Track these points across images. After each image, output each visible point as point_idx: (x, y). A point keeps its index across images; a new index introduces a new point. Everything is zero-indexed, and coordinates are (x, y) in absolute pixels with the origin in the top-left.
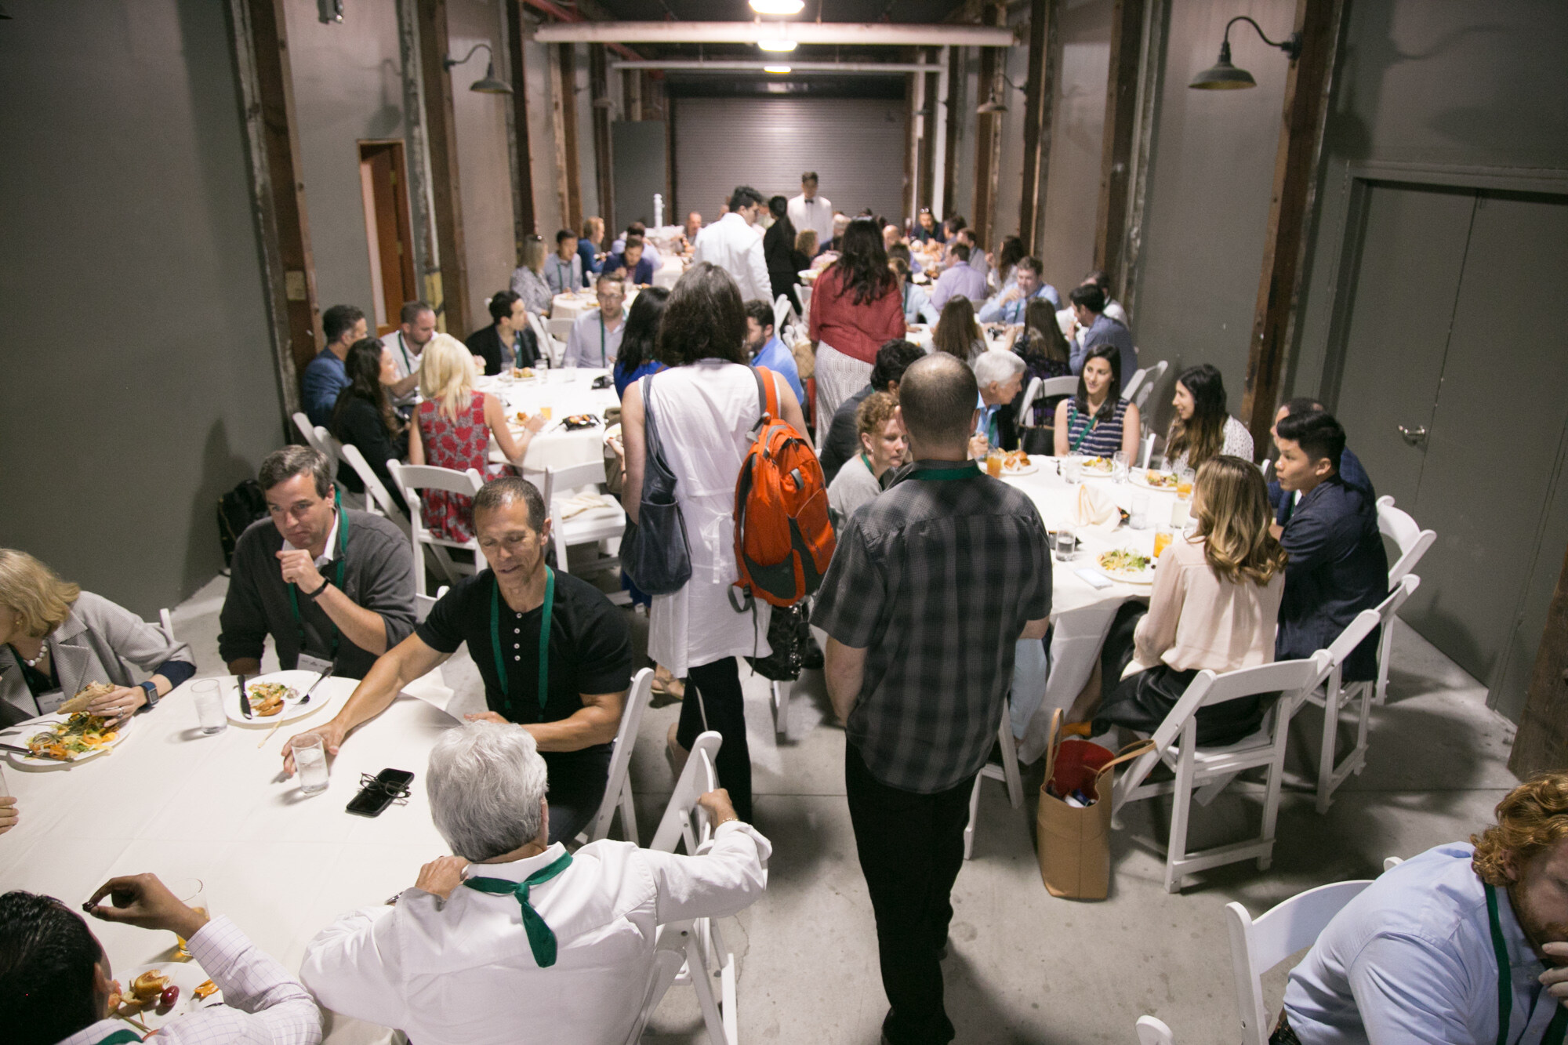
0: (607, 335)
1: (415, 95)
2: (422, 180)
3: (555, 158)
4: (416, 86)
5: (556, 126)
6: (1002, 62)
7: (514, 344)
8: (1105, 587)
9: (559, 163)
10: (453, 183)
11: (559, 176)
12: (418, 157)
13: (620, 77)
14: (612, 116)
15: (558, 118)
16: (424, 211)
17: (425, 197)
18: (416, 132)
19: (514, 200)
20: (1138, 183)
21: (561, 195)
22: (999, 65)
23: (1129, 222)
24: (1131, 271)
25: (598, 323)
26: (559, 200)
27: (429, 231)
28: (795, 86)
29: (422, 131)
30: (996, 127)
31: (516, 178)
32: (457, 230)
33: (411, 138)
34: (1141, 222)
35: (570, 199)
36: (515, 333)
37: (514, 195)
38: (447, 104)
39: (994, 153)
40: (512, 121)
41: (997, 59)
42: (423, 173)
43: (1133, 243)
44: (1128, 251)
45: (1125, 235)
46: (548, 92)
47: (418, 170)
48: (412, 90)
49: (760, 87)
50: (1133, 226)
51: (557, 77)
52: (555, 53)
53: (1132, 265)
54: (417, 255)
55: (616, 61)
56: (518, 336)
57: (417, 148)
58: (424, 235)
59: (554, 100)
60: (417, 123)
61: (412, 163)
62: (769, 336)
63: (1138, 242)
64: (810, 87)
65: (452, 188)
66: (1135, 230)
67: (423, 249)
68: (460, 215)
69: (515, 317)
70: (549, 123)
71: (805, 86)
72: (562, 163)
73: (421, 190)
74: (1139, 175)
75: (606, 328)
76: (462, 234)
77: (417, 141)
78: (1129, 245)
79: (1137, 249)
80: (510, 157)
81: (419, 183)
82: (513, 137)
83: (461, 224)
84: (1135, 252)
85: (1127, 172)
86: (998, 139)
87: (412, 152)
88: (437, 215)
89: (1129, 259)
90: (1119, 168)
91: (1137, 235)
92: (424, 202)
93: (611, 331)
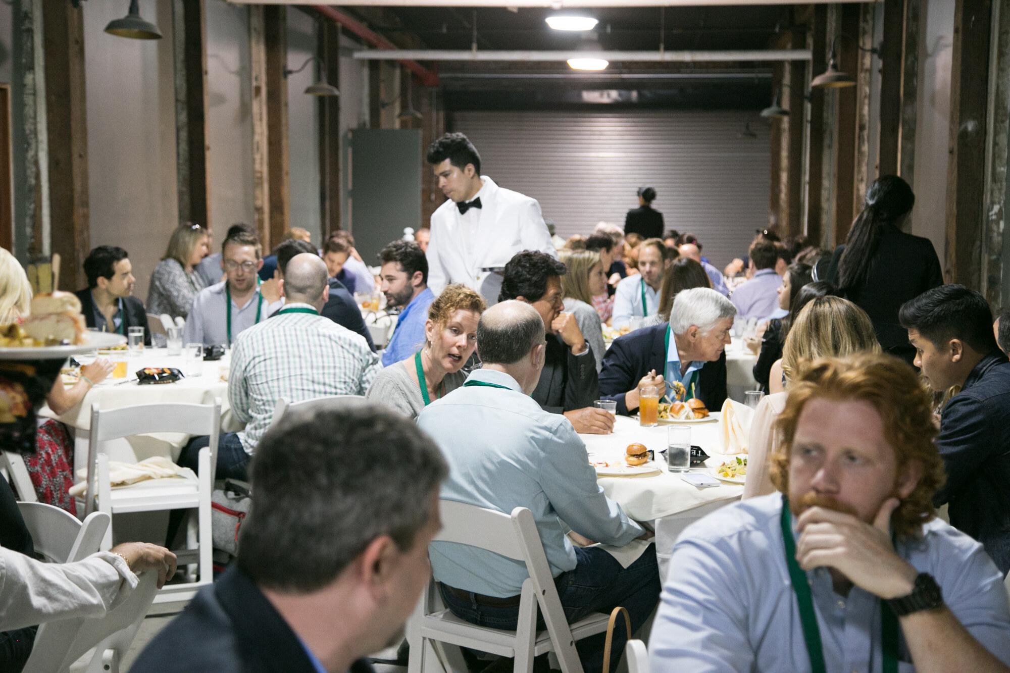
0: (235, 311)
1: (30, 31)
2: (33, 141)
3: (254, 160)
4: (31, 20)
5: (256, 117)
6: (868, 28)
7: (114, 317)
8: (709, 486)
9: (257, 167)
10: (76, 149)
11: (258, 184)
12: (29, 111)
13: (366, 72)
14: (348, 120)
15: (260, 108)
16: (33, 181)
17: (36, 163)
18: (29, 78)
19: (180, 200)
20: (995, 144)
21: (259, 210)
22: (865, 33)
23: (987, 199)
24: (994, 265)
25: (223, 298)
26: (256, 217)
27: (39, 207)
28: (620, 95)
29: (38, 78)
30: (862, 116)
31: (185, 170)
32: (78, 211)
33: (20, 87)
34: (1003, 197)
35: (271, 217)
36: (116, 302)
37: (181, 194)
38: (73, 49)
39: (861, 153)
40: (182, 96)
41: (862, 24)
42: (35, 132)
43: (995, 228)
44: (989, 238)
45: (984, 217)
46: (245, 71)
47: (28, 127)
48: (27, 25)
49: (571, 97)
50: (993, 203)
51: (259, 53)
52: (257, 22)
53: (994, 257)
54: (18, 237)
55: (360, 50)
56: (121, 306)
57: (29, 100)
58: (31, 212)
59: (254, 84)
60: (31, 68)
61: (20, 118)
62: (417, 286)
63: (1002, 225)
64: (640, 94)
65: (75, 157)
66: (996, 208)
67: (28, 230)
68: (85, 191)
69: (115, 278)
70: (245, 112)
71: (634, 94)
72: (262, 167)
73: (31, 153)
74: (996, 134)
75: (233, 303)
76: (86, 217)
77: (29, 91)
78: (989, 230)
79: (999, 234)
80: (178, 144)
81: (29, 144)
82: (183, 117)
83: (85, 204)
84: (997, 239)
85: (982, 131)
86: (866, 133)
87: (20, 105)
88: (51, 189)
89: (990, 250)
90: (970, 126)
91: (999, 214)
92: (34, 169)
93: (240, 306)
